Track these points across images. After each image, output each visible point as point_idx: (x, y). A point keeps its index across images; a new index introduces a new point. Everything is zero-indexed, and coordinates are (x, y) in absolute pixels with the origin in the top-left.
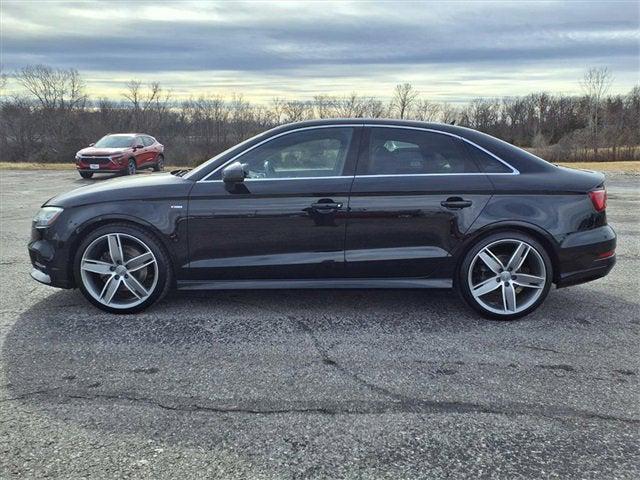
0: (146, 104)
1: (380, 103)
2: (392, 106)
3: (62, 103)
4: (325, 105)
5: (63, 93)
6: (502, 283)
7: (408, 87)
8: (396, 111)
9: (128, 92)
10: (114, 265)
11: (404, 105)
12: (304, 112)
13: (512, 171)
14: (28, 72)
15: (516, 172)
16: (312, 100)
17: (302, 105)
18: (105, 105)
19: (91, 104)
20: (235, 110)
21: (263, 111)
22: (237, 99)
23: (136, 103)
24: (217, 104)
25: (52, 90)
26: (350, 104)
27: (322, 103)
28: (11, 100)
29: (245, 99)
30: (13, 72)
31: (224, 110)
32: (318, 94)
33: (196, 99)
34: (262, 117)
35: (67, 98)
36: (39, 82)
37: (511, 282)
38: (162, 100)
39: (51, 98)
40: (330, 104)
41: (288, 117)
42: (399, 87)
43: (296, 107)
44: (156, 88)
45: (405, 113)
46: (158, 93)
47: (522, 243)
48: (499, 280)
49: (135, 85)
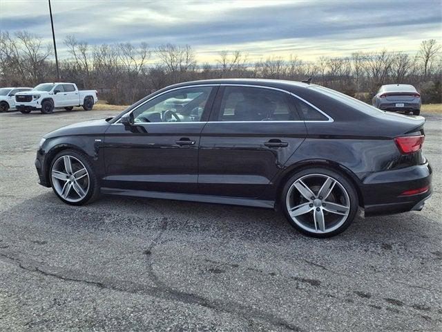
0: (232, 65)
1: (406, 56)
2: (416, 58)
3: (181, 67)
4: (360, 59)
5: (181, 61)
6: (314, 208)
7: (432, 42)
8: (421, 62)
9: (220, 58)
10: (69, 175)
11: (428, 57)
12: (343, 66)
13: (328, 119)
14: (163, 48)
15: (331, 120)
16: (350, 56)
17: (341, 60)
18: (207, 68)
19: (198, 67)
20: (291, 67)
21: (311, 66)
22: (293, 59)
23: (224, 65)
24: (279, 63)
25: (175, 59)
26: (381, 58)
27: (357, 58)
28: (154, 67)
29: (299, 58)
30: (155, 49)
31: (284, 67)
32: (354, 52)
33: (264, 61)
34: (311, 71)
35: (183, 64)
36: (168, 54)
37: (322, 208)
38: (241, 62)
39: (174, 64)
40: (364, 58)
41: (330, 70)
42: (424, 43)
43: (338, 62)
44: (237, 54)
45: (429, 63)
46: (239, 58)
47: (329, 177)
48: (311, 206)
49: (224, 53)
